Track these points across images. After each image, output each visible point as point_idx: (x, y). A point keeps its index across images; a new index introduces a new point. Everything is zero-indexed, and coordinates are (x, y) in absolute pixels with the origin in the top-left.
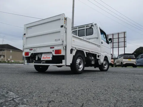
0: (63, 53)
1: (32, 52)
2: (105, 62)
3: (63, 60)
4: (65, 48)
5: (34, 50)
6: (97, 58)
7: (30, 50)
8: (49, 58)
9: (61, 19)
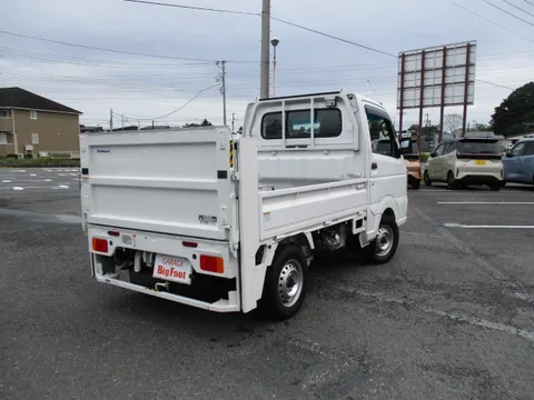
0: (228, 272)
1: (118, 242)
2: (385, 231)
3: (230, 293)
4: (235, 254)
5: (126, 239)
6: (355, 231)
7: (110, 233)
8: (181, 275)
9: (218, 146)
